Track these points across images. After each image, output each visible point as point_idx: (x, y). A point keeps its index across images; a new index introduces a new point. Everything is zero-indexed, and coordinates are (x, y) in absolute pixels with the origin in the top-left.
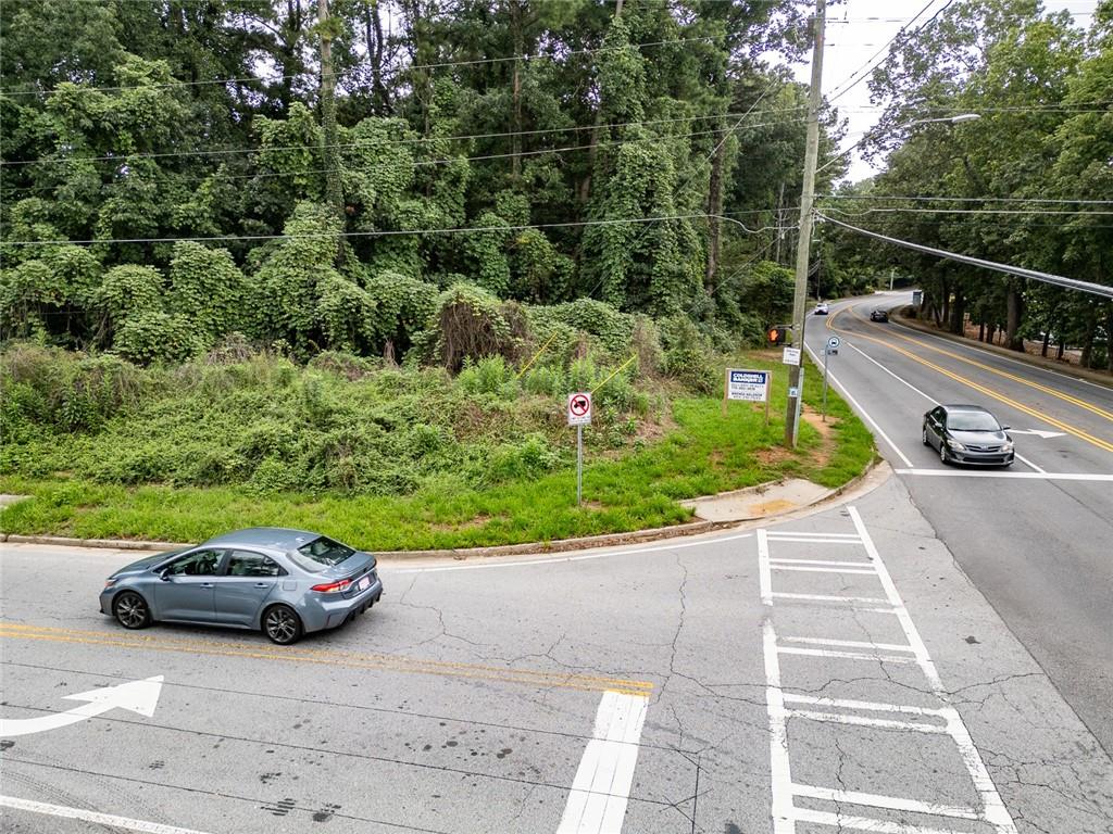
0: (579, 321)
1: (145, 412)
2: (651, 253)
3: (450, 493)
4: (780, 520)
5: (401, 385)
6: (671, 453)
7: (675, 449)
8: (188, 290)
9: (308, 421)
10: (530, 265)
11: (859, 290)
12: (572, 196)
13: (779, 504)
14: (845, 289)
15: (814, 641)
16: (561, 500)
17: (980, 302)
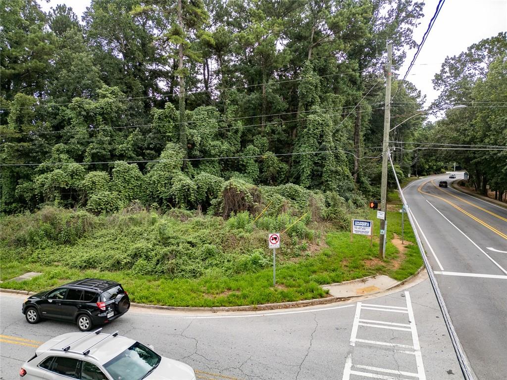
0: (287, 194)
1: (94, 236)
2: (322, 162)
3: (216, 278)
4: (370, 297)
5: (202, 225)
6: (322, 261)
7: (325, 258)
8: (119, 182)
9: (159, 242)
10: (268, 167)
11: (438, 171)
12: (288, 137)
13: (372, 288)
14: (431, 171)
15: (370, 368)
16: (266, 283)
17: (494, 180)
